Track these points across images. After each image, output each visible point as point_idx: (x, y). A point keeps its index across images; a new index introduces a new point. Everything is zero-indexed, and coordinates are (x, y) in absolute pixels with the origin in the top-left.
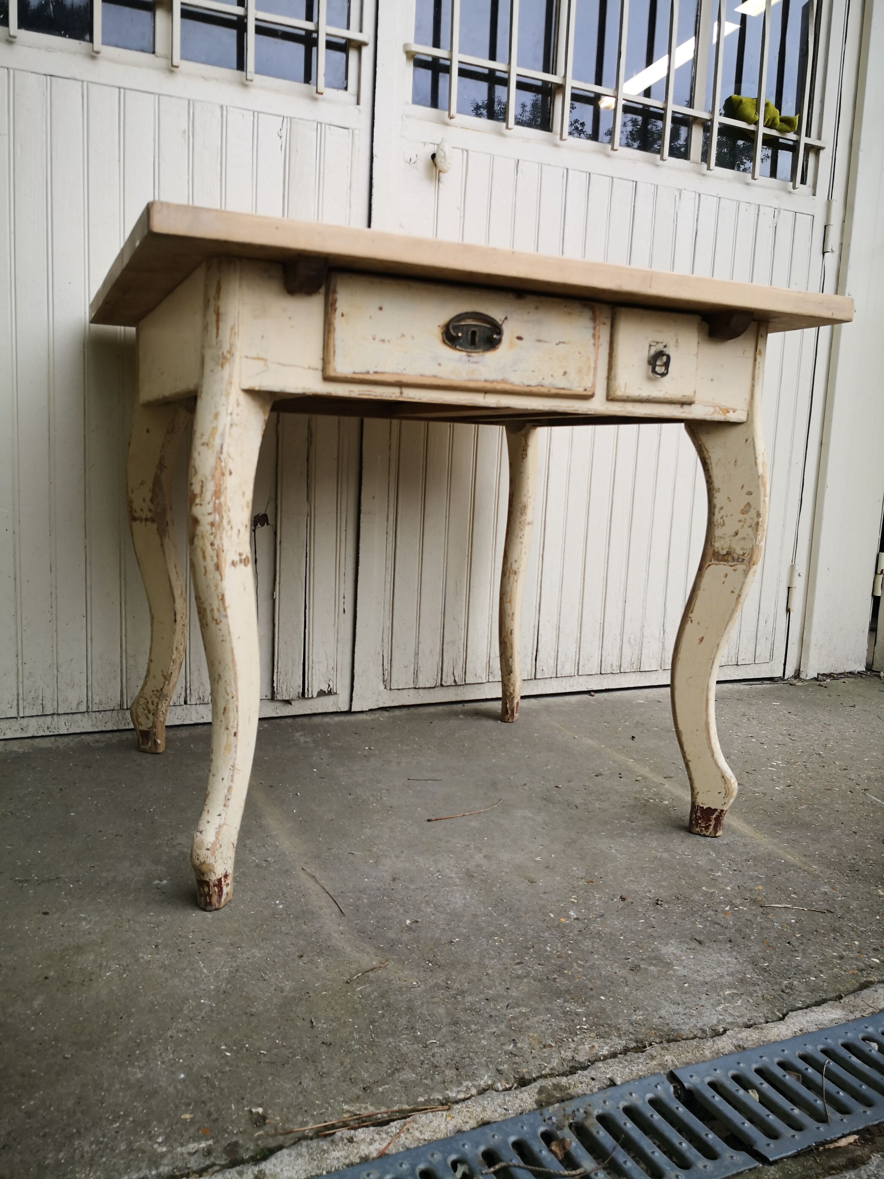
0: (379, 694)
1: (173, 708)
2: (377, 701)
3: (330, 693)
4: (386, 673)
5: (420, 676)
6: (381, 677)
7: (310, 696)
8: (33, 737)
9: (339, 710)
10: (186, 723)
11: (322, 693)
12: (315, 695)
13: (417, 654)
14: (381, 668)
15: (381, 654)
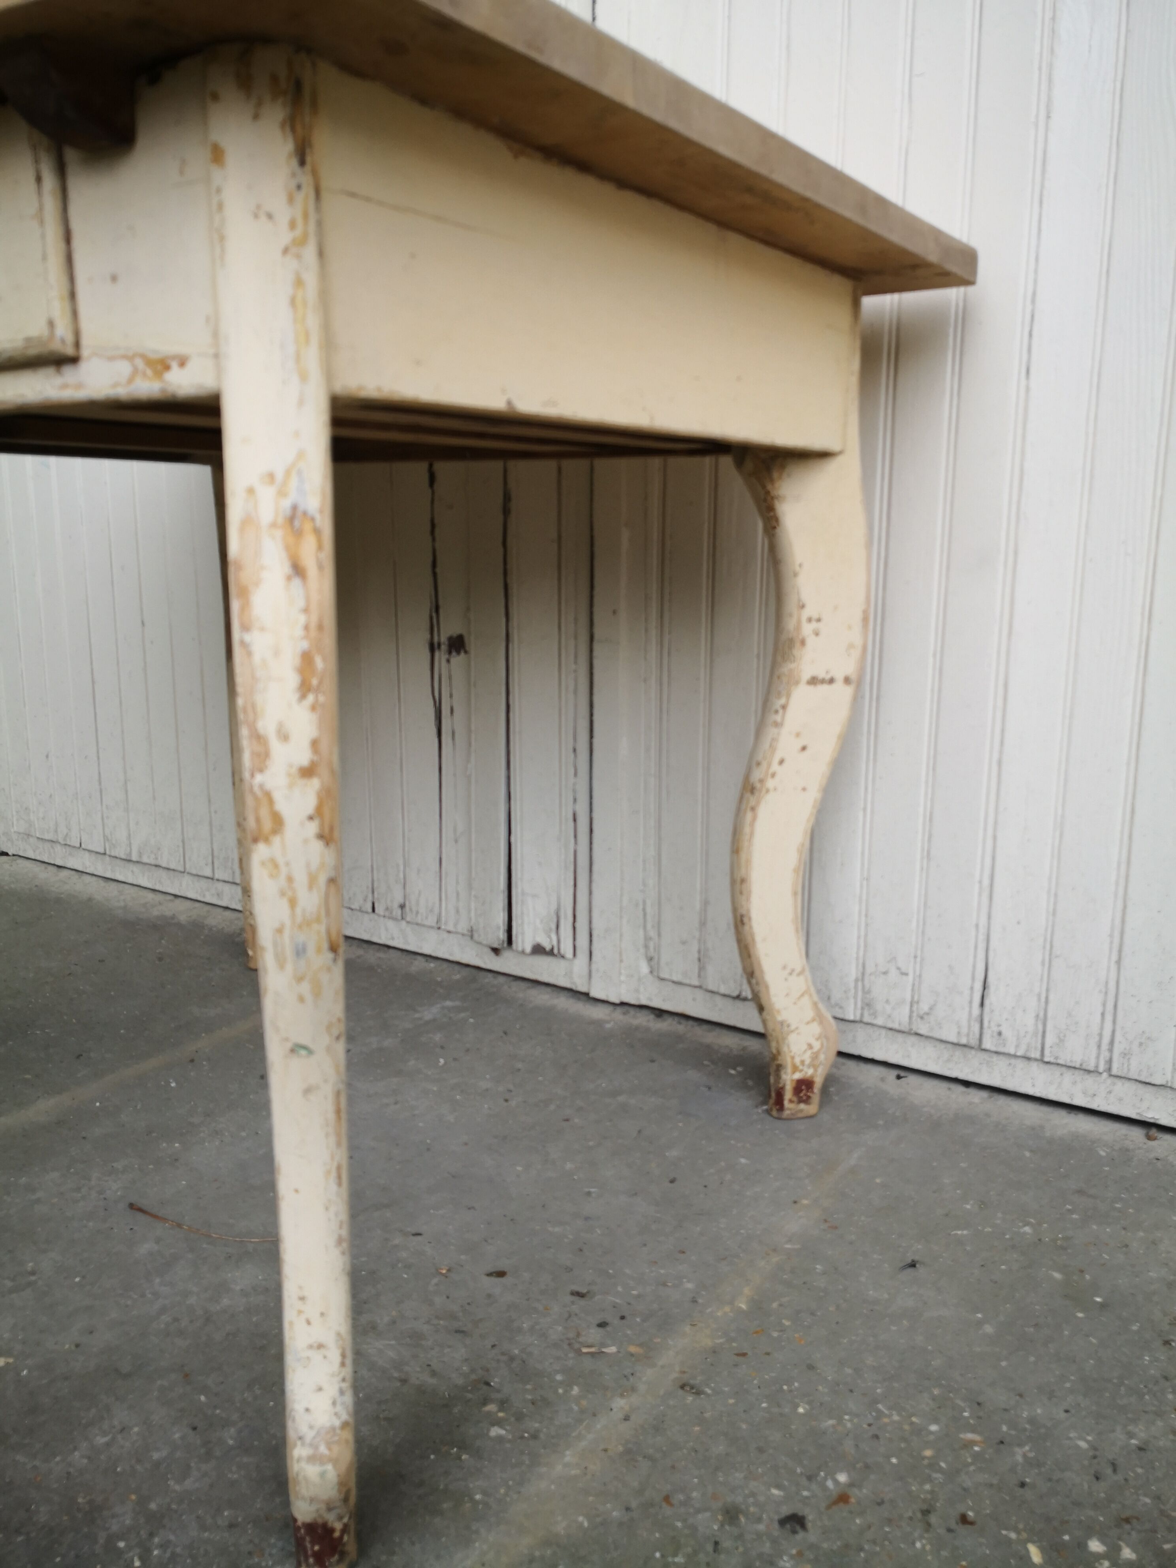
0: (639, 979)
1: (359, 914)
2: (637, 991)
3: (551, 953)
4: (651, 945)
5: (710, 969)
6: (642, 950)
7: (520, 949)
8: (227, 908)
9: (574, 988)
10: (375, 939)
11: (538, 950)
12: (528, 949)
13: (703, 924)
14: (641, 933)
15: (641, 907)
